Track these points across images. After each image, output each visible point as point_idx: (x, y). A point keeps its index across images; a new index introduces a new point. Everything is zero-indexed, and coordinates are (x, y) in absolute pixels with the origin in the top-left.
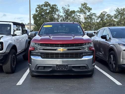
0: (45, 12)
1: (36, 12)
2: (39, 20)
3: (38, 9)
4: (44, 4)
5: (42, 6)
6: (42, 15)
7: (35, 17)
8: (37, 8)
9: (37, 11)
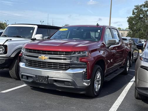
0: (144, 13)
1: (133, 15)
2: (136, 24)
3: (136, 11)
4: (144, 4)
5: (141, 6)
6: (140, 18)
7: (130, 20)
8: (135, 9)
9: (134, 13)
